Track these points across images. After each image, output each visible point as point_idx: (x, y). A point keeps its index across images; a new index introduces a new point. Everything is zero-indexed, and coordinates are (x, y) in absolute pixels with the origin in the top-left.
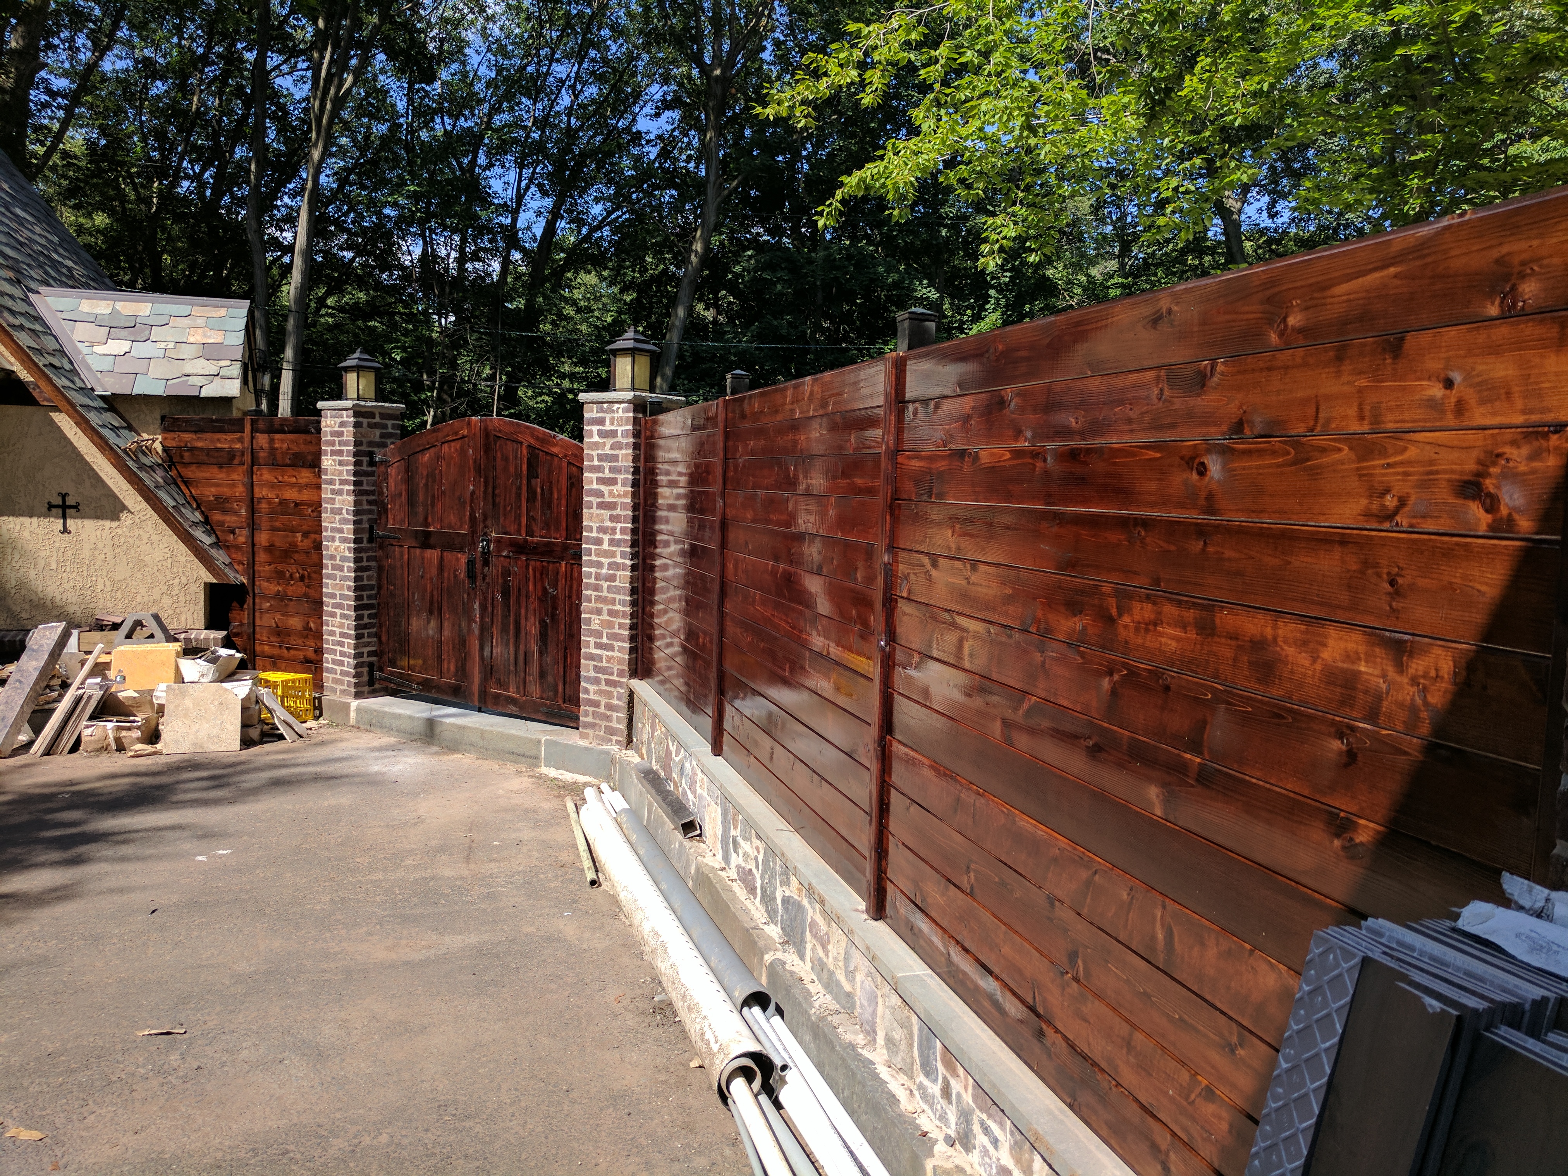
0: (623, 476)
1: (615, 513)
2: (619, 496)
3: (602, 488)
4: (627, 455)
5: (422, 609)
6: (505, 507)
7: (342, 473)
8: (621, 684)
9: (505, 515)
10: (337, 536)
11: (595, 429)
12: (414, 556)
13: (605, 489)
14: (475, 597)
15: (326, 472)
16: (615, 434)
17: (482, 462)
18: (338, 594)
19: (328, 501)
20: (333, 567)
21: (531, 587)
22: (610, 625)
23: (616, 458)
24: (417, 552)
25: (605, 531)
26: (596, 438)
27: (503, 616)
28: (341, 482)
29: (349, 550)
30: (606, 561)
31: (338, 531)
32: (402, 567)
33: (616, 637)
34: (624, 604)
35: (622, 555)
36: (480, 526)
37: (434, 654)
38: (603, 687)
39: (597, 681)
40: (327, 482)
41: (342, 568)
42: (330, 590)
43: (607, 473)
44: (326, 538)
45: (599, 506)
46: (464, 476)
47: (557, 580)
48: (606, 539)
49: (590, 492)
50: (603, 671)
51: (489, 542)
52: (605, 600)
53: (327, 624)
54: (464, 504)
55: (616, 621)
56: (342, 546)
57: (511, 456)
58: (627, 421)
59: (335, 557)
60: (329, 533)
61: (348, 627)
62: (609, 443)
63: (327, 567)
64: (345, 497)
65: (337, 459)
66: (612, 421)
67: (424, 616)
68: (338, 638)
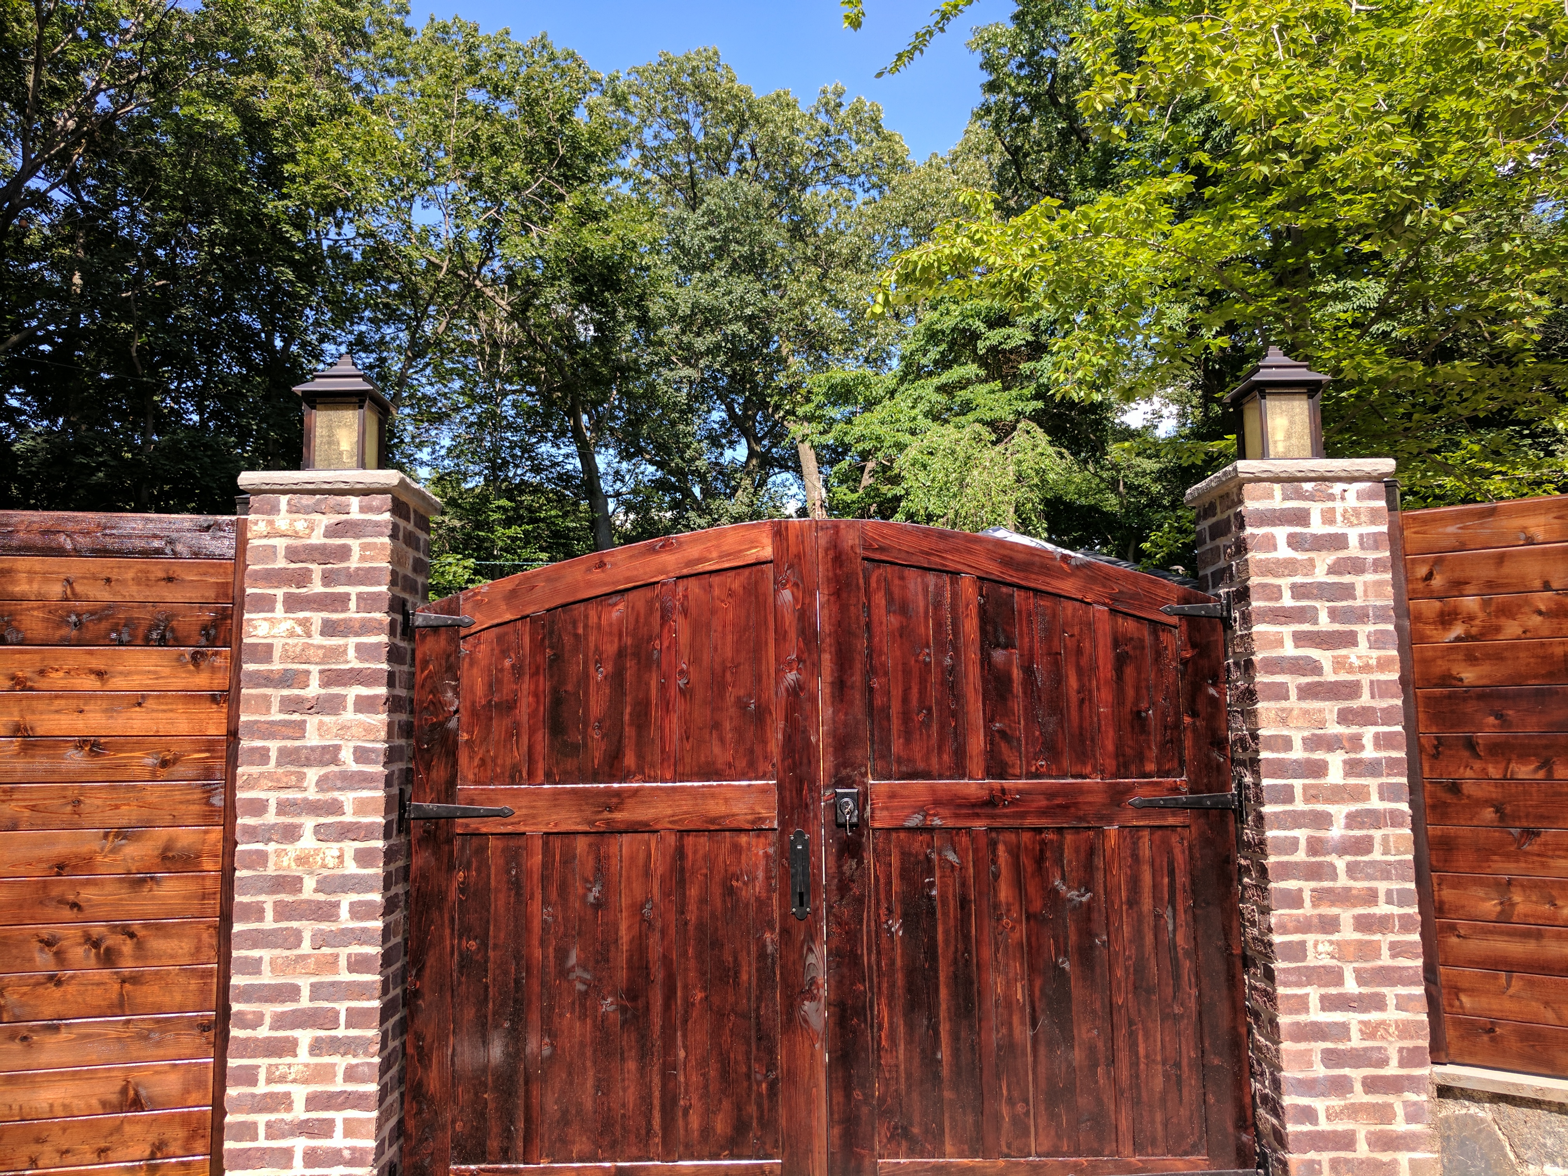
0: (1371, 628)
1: (1355, 704)
2: (1366, 668)
3: (1315, 653)
4: (1379, 584)
5: (595, 989)
6: (906, 717)
7: (339, 653)
8: (1413, 1083)
9: (907, 735)
10: (309, 823)
11: (1281, 533)
12: (568, 858)
13: (1323, 657)
14: (812, 936)
15: (265, 652)
16: (1338, 542)
17: (822, 619)
18: (305, 984)
19: (270, 731)
20: (283, 912)
21: (1005, 893)
22: (1367, 951)
23: (1348, 591)
24: (581, 845)
25: (1331, 744)
26: (1284, 552)
27: (910, 972)
28: (332, 678)
29: (362, 858)
30: (1339, 811)
31: (314, 808)
32: (516, 886)
33: (1388, 976)
34: (1402, 899)
35: (1386, 793)
36: (824, 767)
37: (645, 1100)
38: (1359, 1096)
39: (1340, 1086)
40: (268, 680)
41: (327, 912)
42: (267, 978)
43: (1324, 623)
44: (253, 833)
45: (1306, 692)
46: (757, 652)
47: (1089, 867)
48: (1336, 761)
49: (1275, 665)
50: (1357, 1058)
51: (861, 800)
52: (1344, 897)
53: (249, 1077)
54: (760, 716)
55: (1385, 940)
56: (332, 849)
57: (921, 604)
58: (1374, 516)
59: (293, 884)
60: (271, 817)
61: (351, 1075)
62: (1324, 560)
63: (258, 912)
64: (349, 715)
65: (317, 618)
66: (1329, 518)
67: (608, 1005)
68: (299, 1113)
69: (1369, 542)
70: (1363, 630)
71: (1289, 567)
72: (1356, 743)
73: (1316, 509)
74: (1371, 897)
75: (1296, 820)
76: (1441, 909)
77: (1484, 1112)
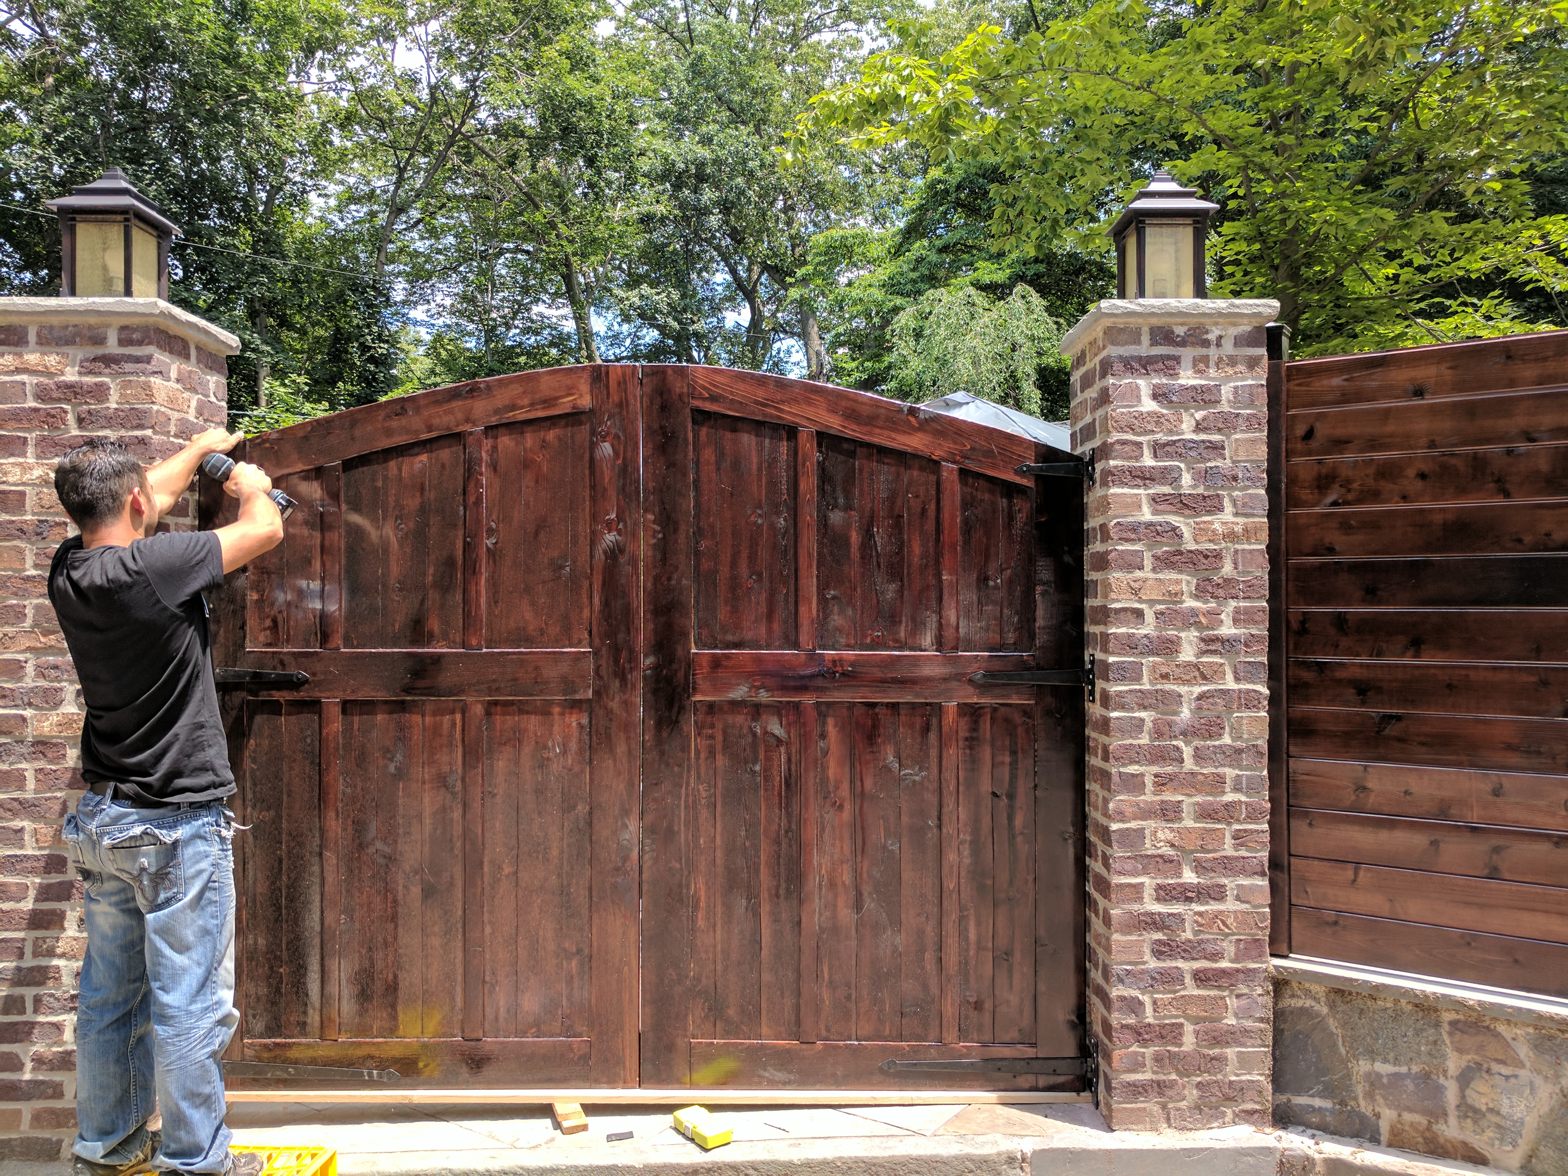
0: (1241, 492)
2: (1230, 536)
3: (1175, 519)
4: (1252, 442)
5: (395, 863)
6: (734, 582)
8: (1248, 977)
9: (734, 602)
11: (1146, 384)
12: (366, 725)
13: (1184, 523)
14: (626, 812)
15: (18, 501)
16: (1211, 394)
17: (645, 475)
19: (26, 586)
20: (46, 780)
21: (834, 770)
22: (1211, 839)
23: (1216, 451)
24: (380, 712)
25: (1190, 620)
26: (1147, 405)
27: (731, 850)
30: (1189, 692)
34: (1252, 786)
35: (1242, 673)
36: (644, 635)
37: (448, 976)
38: (1190, 989)
39: (1170, 979)
40: (22, 532)
42: (29, 849)
43: (1187, 485)
44: (11, 697)
45: (1162, 562)
48: (1189, 638)
49: (1128, 532)
50: (1188, 951)
52: (1191, 783)
54: (576, 580)
55: (1229, 829)
57: (755, 460)
58: (1253, 366)
59: (55, 750)
60: (29, 681)
62: (1192, 415)
63: (19, 781)
66: (1201, 367)
69: (1244, 396)
70: (1230, 495)
71: (1151, 422)
72: (1213, 618)
73: (1187, 357)
74: (1220, 783)
75: (1144, 701)
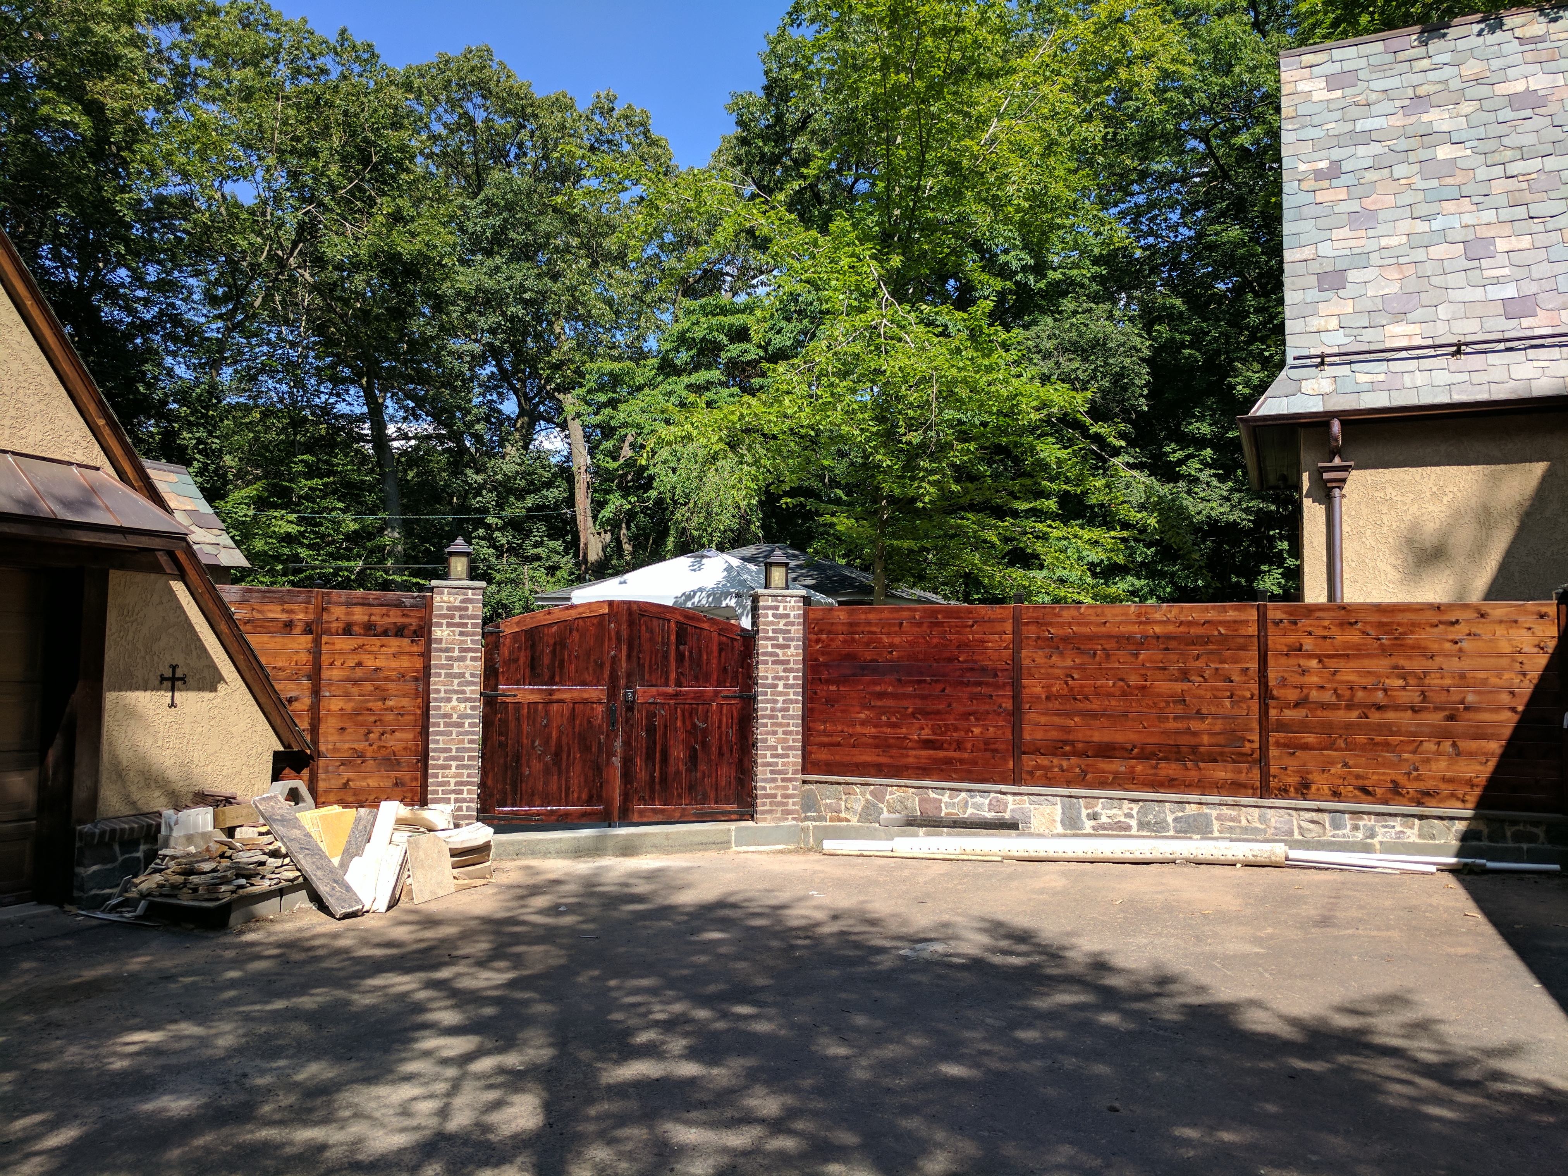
0: (795, 643)
1: (788, 666)
2: (792, 656)
3: (777, 650)
4: (799, 629)
5: (544, 753)
6: (650, 667)
7: (465, 642)
8: (795, 779)
9: (650, 673)
10: (455, 697)
11: (770, 612)
12: (536, 710)
13: (780, 652)
14: (616, 737)
15: (440, 641)
16: (788, 616)
17: (625, 634)
18: (454, 747)
19: (442, 667)
20: (446, 725)
21: (679, 724)
22: (785, 741)
23: (789, 632)
24: (540, 706)
25: (780, 678)
26: (771, 618)
27: (647, 748)
28: (462, 650)
29: (473, 708)
30: (781, 699)
31: (456, 692)
32: (518, 720)
33: (791, 748)
34: (797, 726)
35: (795, 694)
36: (623, 682)
37: (560, 788)
38: (780, 783)
39: (774, 780)
40: (441, 650)
41: (461, 725)
42: (441, 746)
43: (781, 641)
44: (436, 700)
45: (774, 662)
46: (602, 644)
47: (707, 717)
48: (781, 684)
49: (765, 654)
50: (779, 772)
51: (634, 694)
52: (780, 725)
53: (436, 776)
54: (602, 666)
55: (790, 737)
56: (463, 705)
57: (657, 630)
58: (799, 608)
59: (450, 716)
60: (442, 695)
61: (469, 776)
62: (783, 622)
63: (438, 725)
64: (468, 662)
65: (457, 630)
66: (785, 608)
67: (548, 758)
68: (452, 787)
69: (797, 616)
70: (793, 644)
71: (772, 623)
72: (787, 678)
73: (781, 605)
74: (788, 725)
75: (768, 701)
76: (809, 729)
77: (813, 787)
